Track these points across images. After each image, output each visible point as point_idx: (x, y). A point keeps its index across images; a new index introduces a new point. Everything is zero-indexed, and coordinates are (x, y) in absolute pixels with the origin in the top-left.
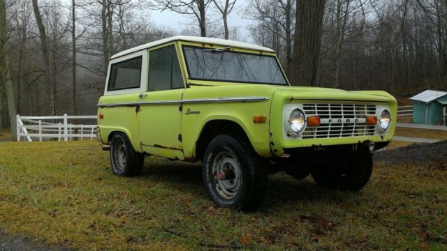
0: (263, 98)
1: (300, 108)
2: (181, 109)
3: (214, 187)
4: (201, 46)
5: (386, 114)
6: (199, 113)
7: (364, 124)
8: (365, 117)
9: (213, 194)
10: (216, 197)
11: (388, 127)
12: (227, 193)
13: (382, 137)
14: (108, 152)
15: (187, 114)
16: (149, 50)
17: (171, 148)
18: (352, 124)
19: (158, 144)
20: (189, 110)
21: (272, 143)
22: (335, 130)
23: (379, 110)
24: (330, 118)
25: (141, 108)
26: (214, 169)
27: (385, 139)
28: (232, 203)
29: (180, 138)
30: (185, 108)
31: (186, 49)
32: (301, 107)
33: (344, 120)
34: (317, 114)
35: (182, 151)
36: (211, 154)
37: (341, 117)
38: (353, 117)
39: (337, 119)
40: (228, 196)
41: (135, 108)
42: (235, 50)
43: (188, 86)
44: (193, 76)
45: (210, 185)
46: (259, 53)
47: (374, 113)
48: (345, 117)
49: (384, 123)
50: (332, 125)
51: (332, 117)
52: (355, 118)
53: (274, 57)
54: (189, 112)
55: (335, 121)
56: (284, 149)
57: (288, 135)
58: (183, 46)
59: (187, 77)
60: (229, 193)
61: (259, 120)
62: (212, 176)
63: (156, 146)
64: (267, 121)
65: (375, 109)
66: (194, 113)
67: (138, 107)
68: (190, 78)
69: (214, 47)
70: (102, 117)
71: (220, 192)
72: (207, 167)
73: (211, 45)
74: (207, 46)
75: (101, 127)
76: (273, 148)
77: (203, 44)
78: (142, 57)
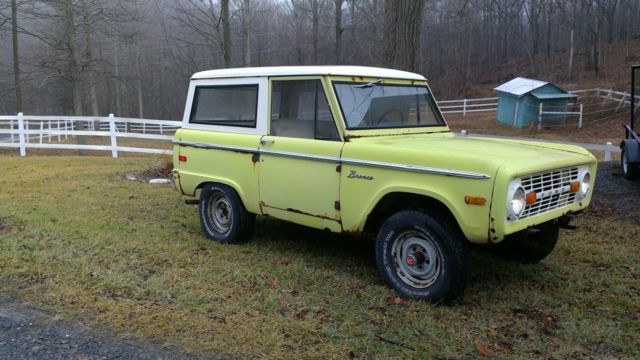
0: (482, 175)
1: (520, 186)
2: (339, 169)
3: (394, 272)
4: (350, 80)
5: (587, 178)
6: (372, 178)
7: (568, 192)
8: (569, 184)
9: (394, 280)
10: (398, 285)
11: (587, 192)
12: (414, 280)
13: (581, 205)
14: (196, 206)
15: (349, 177)
16: (271, 79)
17: (319, 216)
18: (559, 194)
19: (294, 208)
20: (353, 172)
21: (492, 230)
22: (545, 204)
23: (582, 173)
24: (543, 191)
25: (261, 157)
26: (393, 250)
27: (583, 207)
28: (426, 294)
29: (338, 206)
30: (346, 170)
31: (337, 86)
33: (553, 191)
34: (532, 189)
35: (340, 222)
36: (392, 233)
38: (561, 185)
39: (547, 192)
40: (416, 284)
41: (251, 156)
42: (387, 82)
43: (347, 139)
44: (350, 125)
45: (389, 269)
46: (409, 83)
48: (554, 187)
49: (584, 188)
50: (543, 199)
51: (545, 189)
52: (562, 188)
53: (426, 87)
54: (353, 175)
56: (505, 236)
57: (509, 219)
58: (334, 83)
59: (344, 126)
60: (418, 281)
61: (474, 201)
62: (391, 259)
63: (290, 210)
64: (488, 204)
65: (576, 173)
67: (256, 156)
68: (349, 129)
69: (365, 81)
70: (183, 159)
71: (404, 279)
72: (385, 247)
73: (361, 77)
74: (358, 80)
75: (181, 172)
76: (493, 235)
77: (353, 77)
78: (257, 86)
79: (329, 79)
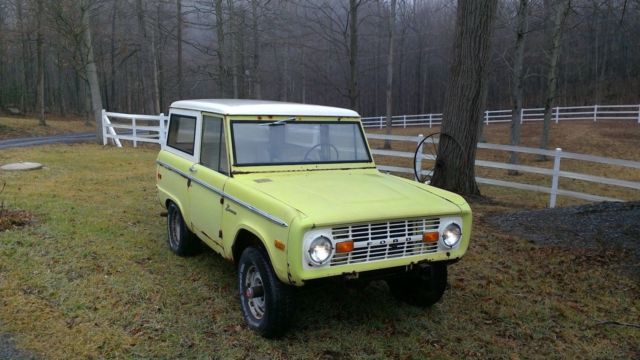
0: (282, 222)
1: (324, 235)
2: (222, 202)
3: (246, 301)
4: (256, 119)
5: (454, 227)
6: (235, 213)
7: (421, 242)
8: (422, 233)
9: (245, 309)
10: (246, 314)
11: (456, 242)
12: (259, 310)
13: (448, 254)
14: (165, 219)
15: (226, 209)
16: (203, 114)
17: (214, 242)
18: (403, 243)
19: (205, 232)
20: (228, 206)
21: (289, 275)
22: (378, 252)
23: (444, 224)
24: (370, 241)
25: (191, 183)
26: (247, 282)
27: (452, 256)
29: (221, 235)
30: (225, 203)
32: (328, 234)
33: (389, 241)
34: (351, 238)
35: (223, 249)
36: (243, 266)
37: (386, 237)
38: (404, 235)
39: (379, 241)
40: (258, 315)
41: (187, 180)
42: (303, 119)
43: (232, 175)
45: (243, 298)
46: (336, 120)
47: (437, 227)
48: (391, 237)
49: (452, 239)
50: (372, 247)
51: (372, 239)
52: (407, 236)
53: (358, 123)
54: (228, 209)
55: (377, 242)
56: (303, 281)
57: (310, 265)
58: (232, 122)
59: (232, 163)
61: (279, 246)
62: (245, 288)
63: (203, 233)
64: (286, 250)
65: (438, 223)
66: (232, 212)
67: (190, 181)
68: (236, 165)
69: (274, 119)
70: (160, 176)
71: (252, 309)
72: (241, 277)
73: (270, 116)
74: (264, 119)
75: (159, 188)
76: (292, 279)
77: (259, 116)
78: (195, 118)
79: (228, 119)
